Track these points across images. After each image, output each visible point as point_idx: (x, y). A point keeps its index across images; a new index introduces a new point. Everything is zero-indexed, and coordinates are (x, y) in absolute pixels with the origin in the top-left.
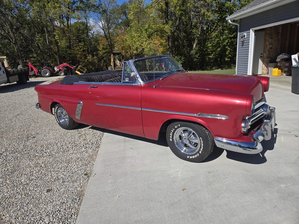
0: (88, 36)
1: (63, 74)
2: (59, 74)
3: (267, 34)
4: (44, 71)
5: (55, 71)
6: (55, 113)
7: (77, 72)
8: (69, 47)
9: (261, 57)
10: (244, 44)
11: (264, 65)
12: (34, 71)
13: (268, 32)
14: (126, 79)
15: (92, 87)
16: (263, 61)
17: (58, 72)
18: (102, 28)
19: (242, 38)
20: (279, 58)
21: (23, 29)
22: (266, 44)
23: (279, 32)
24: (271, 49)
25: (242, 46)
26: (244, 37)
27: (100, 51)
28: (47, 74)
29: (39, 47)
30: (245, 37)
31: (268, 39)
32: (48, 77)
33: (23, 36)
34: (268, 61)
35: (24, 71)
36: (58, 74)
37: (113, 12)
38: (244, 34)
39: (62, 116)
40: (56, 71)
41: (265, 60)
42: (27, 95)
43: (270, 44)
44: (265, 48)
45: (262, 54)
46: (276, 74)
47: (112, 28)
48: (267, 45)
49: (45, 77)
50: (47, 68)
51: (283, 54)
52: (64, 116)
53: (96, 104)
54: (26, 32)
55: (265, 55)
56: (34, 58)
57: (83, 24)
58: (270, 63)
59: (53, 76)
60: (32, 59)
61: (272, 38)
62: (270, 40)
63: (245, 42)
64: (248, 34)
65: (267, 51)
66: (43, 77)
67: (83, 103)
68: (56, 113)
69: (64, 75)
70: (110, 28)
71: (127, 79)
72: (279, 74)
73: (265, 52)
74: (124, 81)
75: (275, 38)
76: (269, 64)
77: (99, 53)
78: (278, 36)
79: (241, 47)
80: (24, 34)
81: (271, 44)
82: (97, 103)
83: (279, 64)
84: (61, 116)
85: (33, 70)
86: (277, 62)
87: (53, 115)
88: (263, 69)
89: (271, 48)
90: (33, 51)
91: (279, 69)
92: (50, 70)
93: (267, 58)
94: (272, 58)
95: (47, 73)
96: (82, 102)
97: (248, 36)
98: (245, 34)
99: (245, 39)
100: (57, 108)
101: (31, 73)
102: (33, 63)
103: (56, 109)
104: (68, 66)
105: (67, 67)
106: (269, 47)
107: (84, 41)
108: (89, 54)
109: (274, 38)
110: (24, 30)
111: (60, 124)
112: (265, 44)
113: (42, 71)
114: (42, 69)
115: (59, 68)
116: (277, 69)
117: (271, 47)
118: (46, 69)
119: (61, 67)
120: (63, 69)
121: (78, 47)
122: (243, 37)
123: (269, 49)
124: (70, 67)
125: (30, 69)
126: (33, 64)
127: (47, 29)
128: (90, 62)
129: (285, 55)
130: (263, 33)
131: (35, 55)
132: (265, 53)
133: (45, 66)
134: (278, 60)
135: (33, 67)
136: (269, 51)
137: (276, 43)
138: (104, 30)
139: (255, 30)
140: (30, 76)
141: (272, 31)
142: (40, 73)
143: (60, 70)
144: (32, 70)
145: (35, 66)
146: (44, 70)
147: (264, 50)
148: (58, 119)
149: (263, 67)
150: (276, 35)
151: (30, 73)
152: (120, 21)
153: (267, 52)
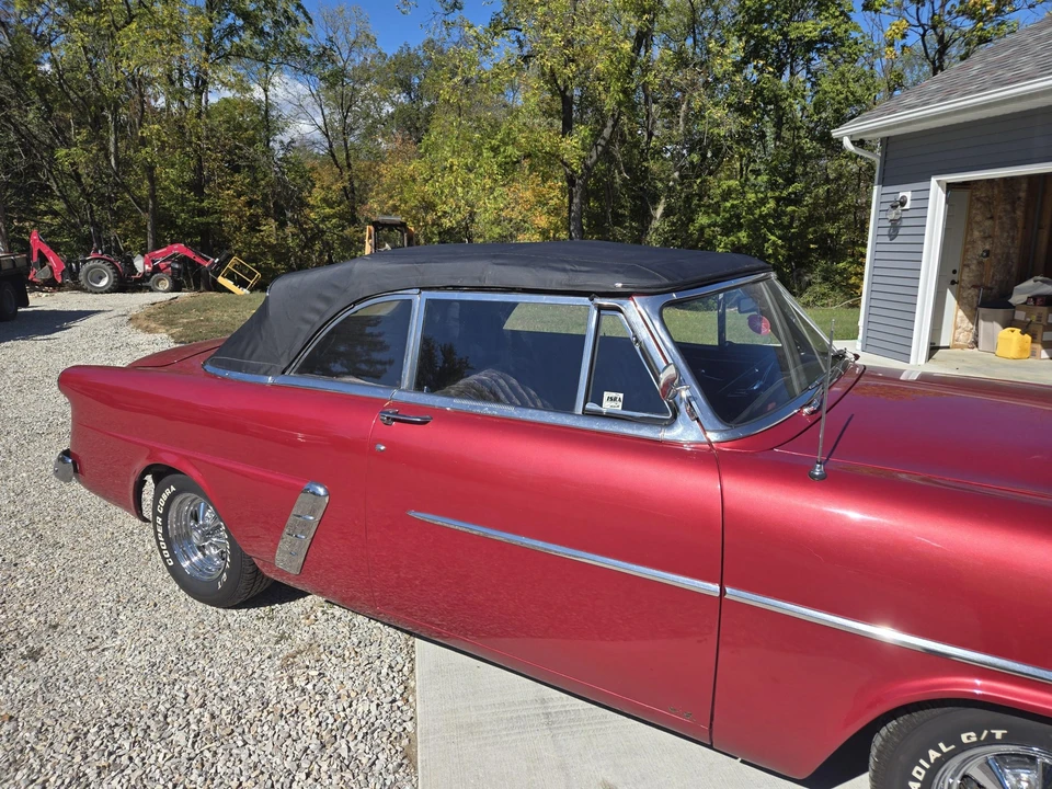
0: (268, 150)
1: (166, 284)
2: (150, 283)
3: (978, 199)
4: (92, 268)
5: (134, 270)
6: (155, 513)
7: (221, 280)
8: (197, 187)
9: (953, 282)
10: (901, 231)
11: (961, 313)
12: (51, 268)
13: (981, 194)
14: (607, 394)
15: (394, 420)
16: (959, 298)
17: (146, 277)
18: (320, 128)
19: (894, 207)
20: (1022, 292)
21: (20, 108)
22: (972, 235)
23: (1019, 198)
24: (987, 256)
25: (892, 236)
26: (903, 203)
27: (312, 208)
28: (103, 283)
29: (78, 177)
30: (907, 207)
31: (978, 218)
32: (106, 292)
33: (17, 131)
34: (975, 299)
35: (11, 267)
36: (147, 284)
37: (365, 76)
38: (901, 195)
39: (196, 536)
40: (140, 270)
41: (965, 295)
42: (14, 377)
43: (985, 238)
44: (966, 251)
45: (954, 272)
46: (1013, 351)
47: (357, 132)
48: (974, 242)
49: (91, 292)
50: (105, 256)
51: (1039, 278)
52: (206, 536)
53: (413, 514)
54: (31, 116)
55: (967, 277)
56: (55, 214)
57: (255, 107)
58: (980, 306)
59: (124, 292)
60: (47, 219)
61: (992, 218)
62: (988, 223)
63: (905, 223)
64: (921, 195)
65: (975, 262)
66: (85, 290)
67: (328, 493)
68: (165, 516)
69: (172, 291)
70: (352, 129)
71: (611, 399)
72: (1022, 350)
73: (968, 266)
74: (591, 406)
75: (1004, 219)
76: (982, 311)
77: (307, 217)
78: (1014, 211)
79: (887, 240)
80: (22, 124)
81: (990, 237)
82: (418, 510)
83: (1020, 315)
84: (188, 537)
85: (48, 261)
86: (1011, 306)
87: (145, 520)
88: (956, 328)
89: (988, 253)
90: (52, 191)
91: (1023, 333)
92: (115, 268)
93: (974, 286)
94: (991, 289)
95: (101, 278)
96: (321, 491)
97: (920, 204)
98: (908, 195)
99: (905, 214)
100: (168, 492)
101: (38, 275)
102: (50, 236)
103: (165, 497)
104: (191, 255)
105: (183, 260)
106: (981, 247)
107: (252, 169)
108: (267, 215)
109: (1000, 218)
110: (26, 111)
111: (176, 572)
112: (969, 238)
113: (84, 268)
114: (84, 262)
115: (153, 262)
116: (1018, 331)
117: (987, 247)
118: (101, 263)
119: (161, 259)
120: (169, 266)
121: (229, 189)
122: (896, 207)
123: (982, 255)
124: (198, 260)
125: (35, 259)
126: (48, 239)
127: (115, 113)
128: (271, 247)
129: (1043, 281)
130: (966, 194)
131: (59, 206)
132: (966, 270)
133: (96, 251)
134: (1017, 298)
135: (46, 250)
136: (980, 263)
137: (1005, 235)
138: (327, 135)
139: (948, 184)
140: (33, 283)
141: (996, 191)
142: (74, 275)
143: (156, 270)
144: (43, 260)
145: (55, 247)
146: (91, 264)
147: (964, 260)
148: (170, 549)
149: (958, 319)
150: (1008, 207)
151: (32, 273)
152: (388, 109)
153: (973, 267)
